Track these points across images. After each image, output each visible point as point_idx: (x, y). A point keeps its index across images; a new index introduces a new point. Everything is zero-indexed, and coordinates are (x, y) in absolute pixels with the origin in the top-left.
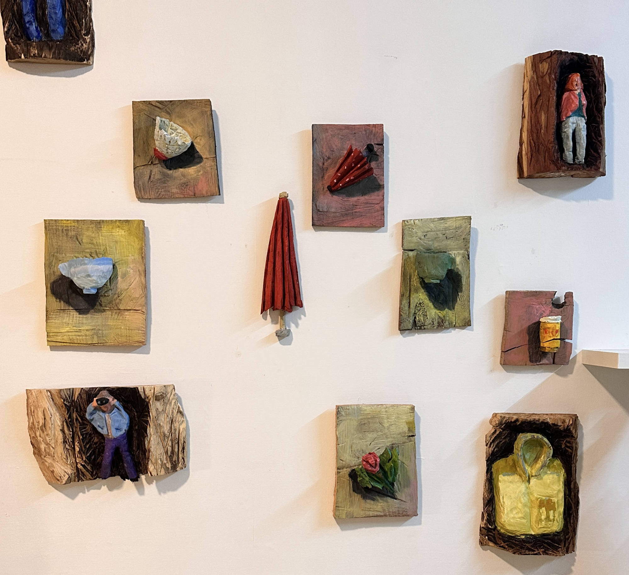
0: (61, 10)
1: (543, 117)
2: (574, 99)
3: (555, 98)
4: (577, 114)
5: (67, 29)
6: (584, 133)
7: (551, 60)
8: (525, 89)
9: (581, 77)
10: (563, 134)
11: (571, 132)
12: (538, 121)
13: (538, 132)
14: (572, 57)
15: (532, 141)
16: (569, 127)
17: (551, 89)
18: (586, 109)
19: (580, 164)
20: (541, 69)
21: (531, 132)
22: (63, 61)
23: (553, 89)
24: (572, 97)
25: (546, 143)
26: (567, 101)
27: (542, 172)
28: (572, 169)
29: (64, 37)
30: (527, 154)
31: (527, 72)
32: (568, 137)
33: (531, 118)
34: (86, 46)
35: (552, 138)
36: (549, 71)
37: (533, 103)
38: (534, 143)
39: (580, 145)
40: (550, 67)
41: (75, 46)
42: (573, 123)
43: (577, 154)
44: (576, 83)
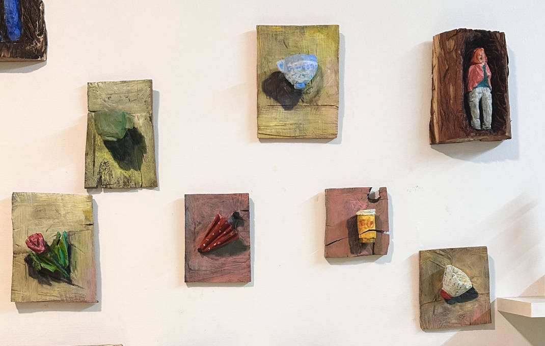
0: (17, 15)
1: (451, 89)
2: (479, 72)
3: (461, 71)
4: (483, 84)
5: (23, 30)
6: (490, 102)
7: (457, 37)
8: (434, 64)
9: (485, 51)
10: (471, 103)
11: (478, 101)
12: (447, 93)
13: (447, 102)
14: (476, 33)
15: (442, 111)
16: (475, 97)
17: (458, 64)
18: (491, 80)
19: (487, 130)
20: (448, 46)
21: (441, 103)
22: (19, 59)
23: (460, 64)
24: (478, 69)
25: (456, 112)
26: (473, 73)
27: (453, 138)
28: (480, 135)
29: (20, 38)
30: (438, 123)
31: (435, 49)
32: (475, 106)
33: (441, 90)
34: (40, 45)
35: (460, 107)
36: (455, 48)
37: (442, 77)
38: (444, 113)
39: (486, 113)
40: (456, 44)
41: (30, 45)
42: (479, 93)
43: (484, 121)
44: (480, 57)
